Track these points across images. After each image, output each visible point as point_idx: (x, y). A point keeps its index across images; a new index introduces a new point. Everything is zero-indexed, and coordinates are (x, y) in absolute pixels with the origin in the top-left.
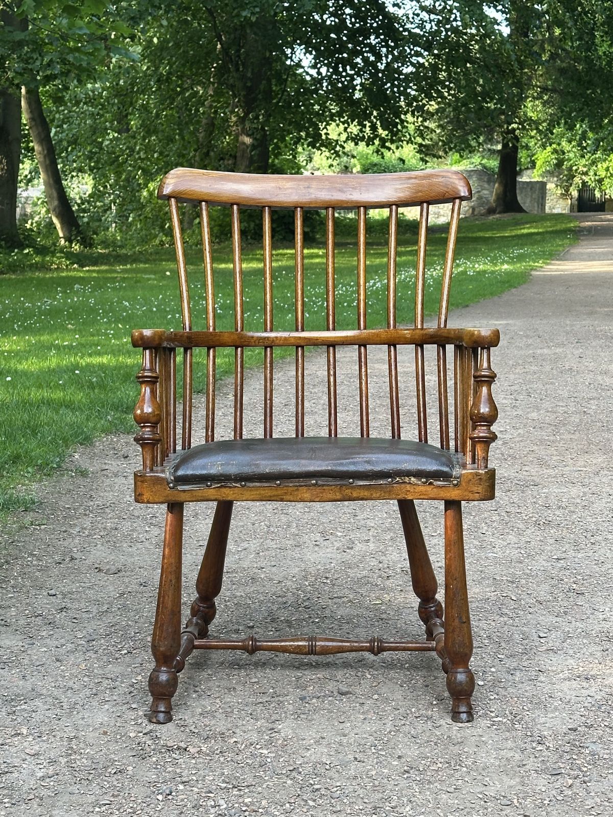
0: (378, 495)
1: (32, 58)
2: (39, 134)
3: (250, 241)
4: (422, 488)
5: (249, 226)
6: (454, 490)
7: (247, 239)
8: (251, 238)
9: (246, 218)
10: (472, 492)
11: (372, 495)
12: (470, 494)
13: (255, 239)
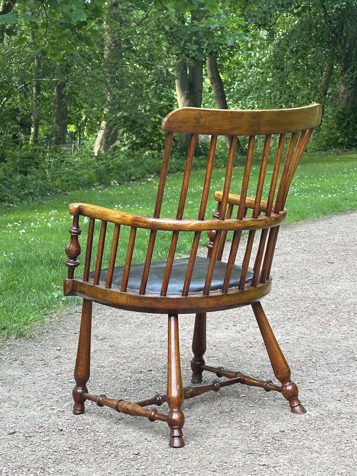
1: (202, 42)
2: (216, 87)
3: (345, 149)
5: (345, 140)
7: (343, 148)
8: (346, 147)
9: (343, 135)
13: (349, 148)
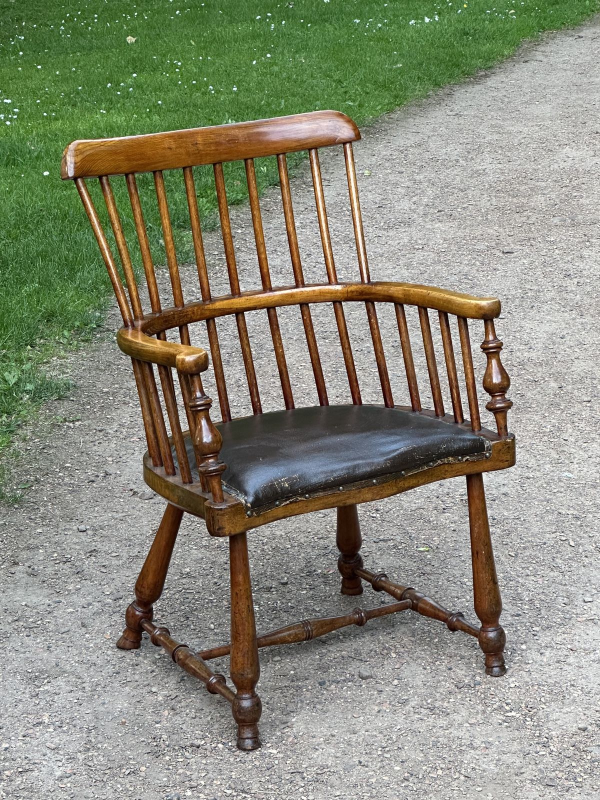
0: (423, 480)
4: (459, 466)
6: (486, 462)
11: (419, 482)
12: (501, 464)
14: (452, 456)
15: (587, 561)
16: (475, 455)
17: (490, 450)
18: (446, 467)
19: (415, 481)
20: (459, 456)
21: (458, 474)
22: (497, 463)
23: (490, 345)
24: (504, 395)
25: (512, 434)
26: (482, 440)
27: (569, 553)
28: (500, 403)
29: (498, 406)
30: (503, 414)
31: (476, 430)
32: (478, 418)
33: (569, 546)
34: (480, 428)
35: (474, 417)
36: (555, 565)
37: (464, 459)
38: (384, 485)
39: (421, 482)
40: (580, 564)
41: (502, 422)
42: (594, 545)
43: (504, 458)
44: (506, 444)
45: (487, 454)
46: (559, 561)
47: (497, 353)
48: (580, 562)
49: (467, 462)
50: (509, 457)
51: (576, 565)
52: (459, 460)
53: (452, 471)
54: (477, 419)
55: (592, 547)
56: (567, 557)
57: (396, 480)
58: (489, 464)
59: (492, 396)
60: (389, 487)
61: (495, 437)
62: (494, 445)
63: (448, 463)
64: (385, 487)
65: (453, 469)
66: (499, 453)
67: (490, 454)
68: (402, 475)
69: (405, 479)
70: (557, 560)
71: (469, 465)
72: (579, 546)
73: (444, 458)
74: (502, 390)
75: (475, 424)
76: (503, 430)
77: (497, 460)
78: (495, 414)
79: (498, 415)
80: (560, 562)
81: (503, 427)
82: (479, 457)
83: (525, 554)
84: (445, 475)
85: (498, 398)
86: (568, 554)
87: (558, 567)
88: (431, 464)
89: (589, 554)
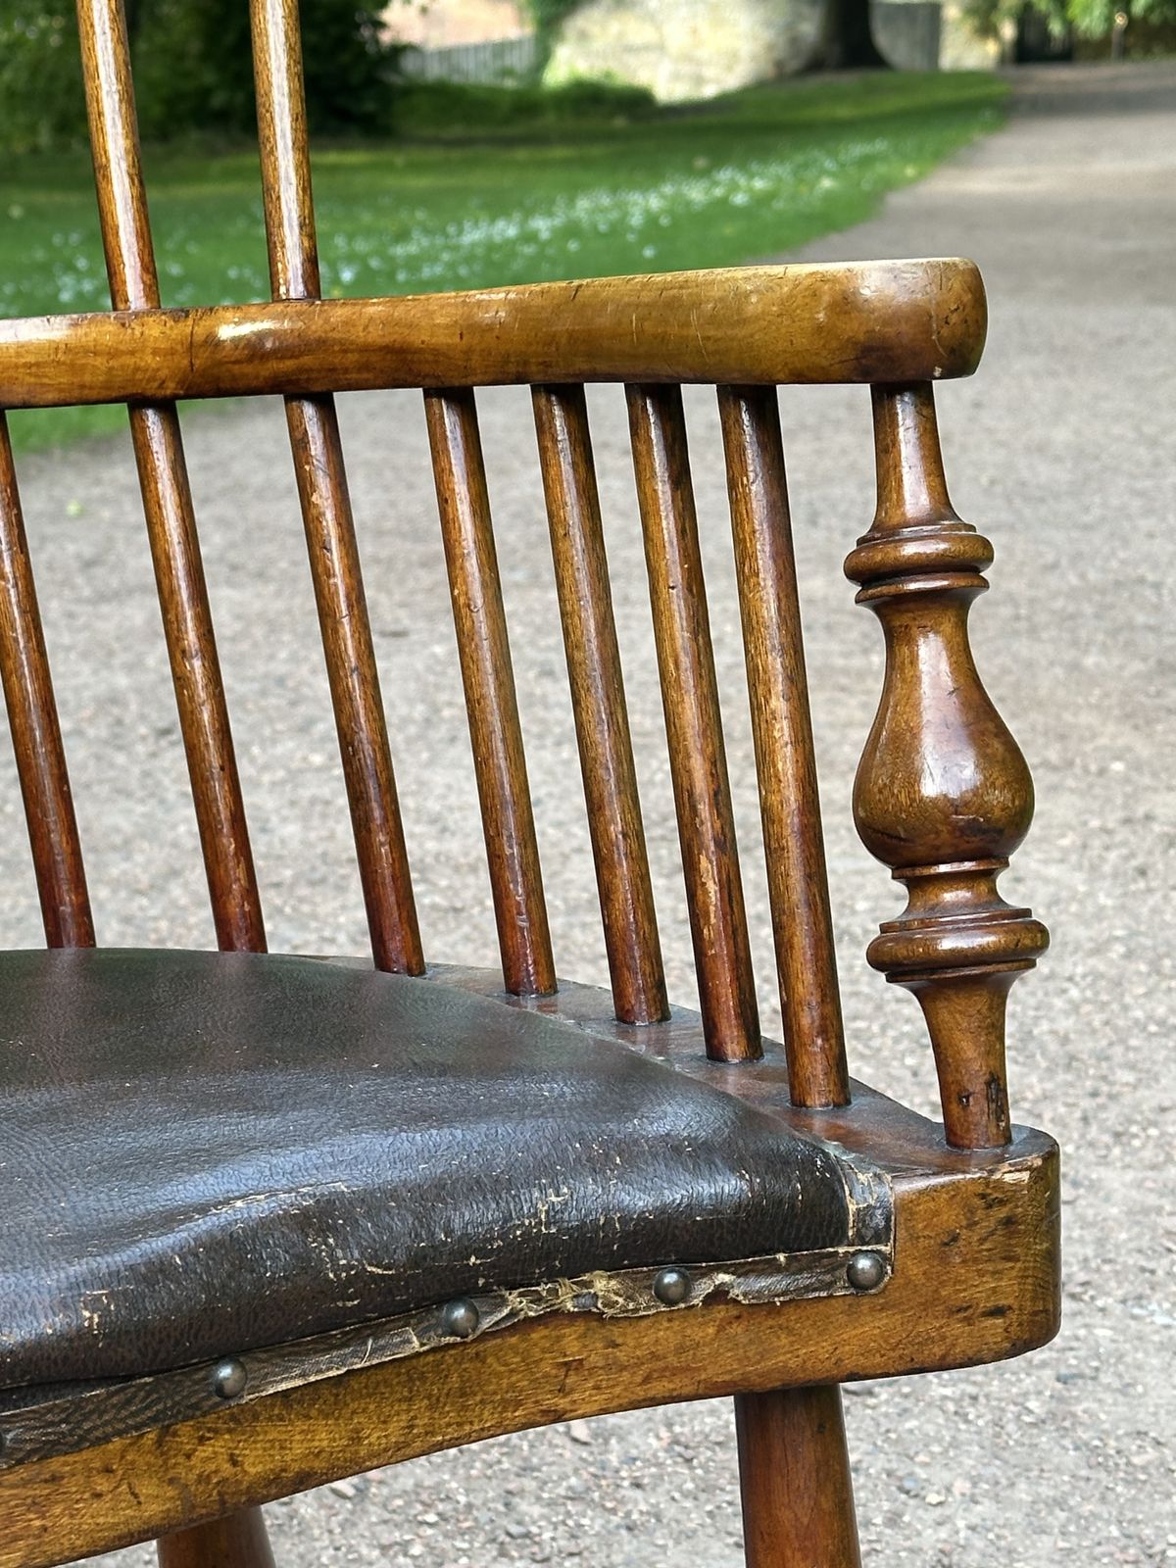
0: (395, 1430)
4: (665, 1335)
6: (851, 1312)
10: (962, 1311)
11: (356, 1438)
12: (957, 1328)
14: (612, 1266)
15: (640, 1503)
16: (775, 1268)
17: (880, 1237)
18: (572, 1342)
19: (324, 1437)
20: (661, 1264)
21: (659, 1388)
22: (929, 1326)
23: (910, 550)
24: (989, 875)
25: (1036, 1134)
26: (831, 1166)
27: (569, 1470)
28: (958, 929)
29: (948, 944)
30: (980, 1002)
31: (816, 1101)
32: (832, 1027)
33: (569, 1444)
34: (844, 1088)
35: (807, 1019)
36: (515, 1529)
37: (704, 1287)
38: (56, 1464)
39: (374, 1437)
40: (616, 1520)
41: (969, 1050)
42: (664, 1433)
43: (982, 1289)
44: (992, 1197)
45: (864, 1263)
46: (529, 1509)
47: (955, 603)
48: (614, 1511)
49: (721, 1312)
50: (1007, 1286)
51: (599, 1522)
52: (662, 1295)
53: (614, 1367)
54: (823, 1031)
55: (652, 1440)
56: (562, 1491)
57: (166, 1431)
58: (869, 1329)
59: (915, 885)
60: (102, 1484)
61: (923, 1153)
62: (907, 1206)
63: (586, 1315)
64: (71, 1486)
65: (621, 1355)
66: (944, 1260)
67: (881, 1260)
68: (219, 1389)
69: (244, 1420)
70: (523, 1506)
71: (736, 1329)
72: (606, 1442)
73: (552, 1276)
74: (976, 842)
75: (815, 1066)
76: (978, 1107)
77: (925, 1306)
78: (925, 998)
79: (944, 1015)
80: (537, 1511)
81: (977, 1086)
82: (804, 1279)
83: (398, 1486)
84: (562, 1391)
85: (949, 896)
86: (564, 1477)
87: (527, 1535)
88: (460, 1313)
89: (647, 1474)
